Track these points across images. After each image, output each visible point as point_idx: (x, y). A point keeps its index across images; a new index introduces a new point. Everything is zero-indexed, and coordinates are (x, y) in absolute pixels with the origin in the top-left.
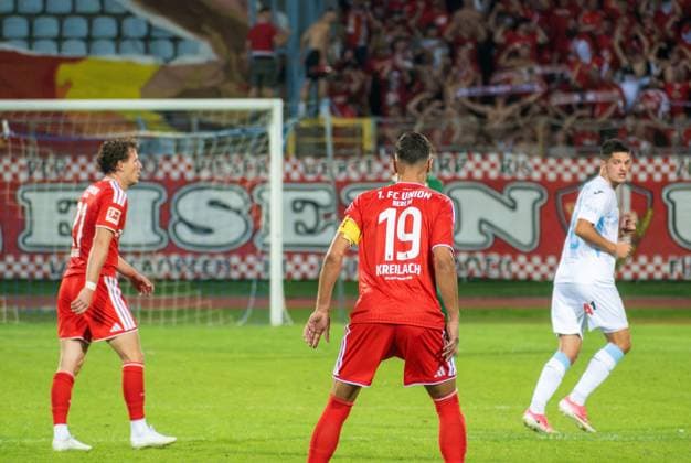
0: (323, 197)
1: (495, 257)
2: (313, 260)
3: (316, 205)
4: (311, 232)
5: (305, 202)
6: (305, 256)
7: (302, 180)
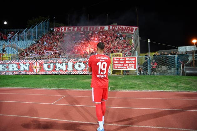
0: (5, 65)
1: (25, 72)
2: (5, 72)
3: (4, 66)
4: (4, 69)
5: (3, 66)
6: (4, 72)
7: (3, 63)
